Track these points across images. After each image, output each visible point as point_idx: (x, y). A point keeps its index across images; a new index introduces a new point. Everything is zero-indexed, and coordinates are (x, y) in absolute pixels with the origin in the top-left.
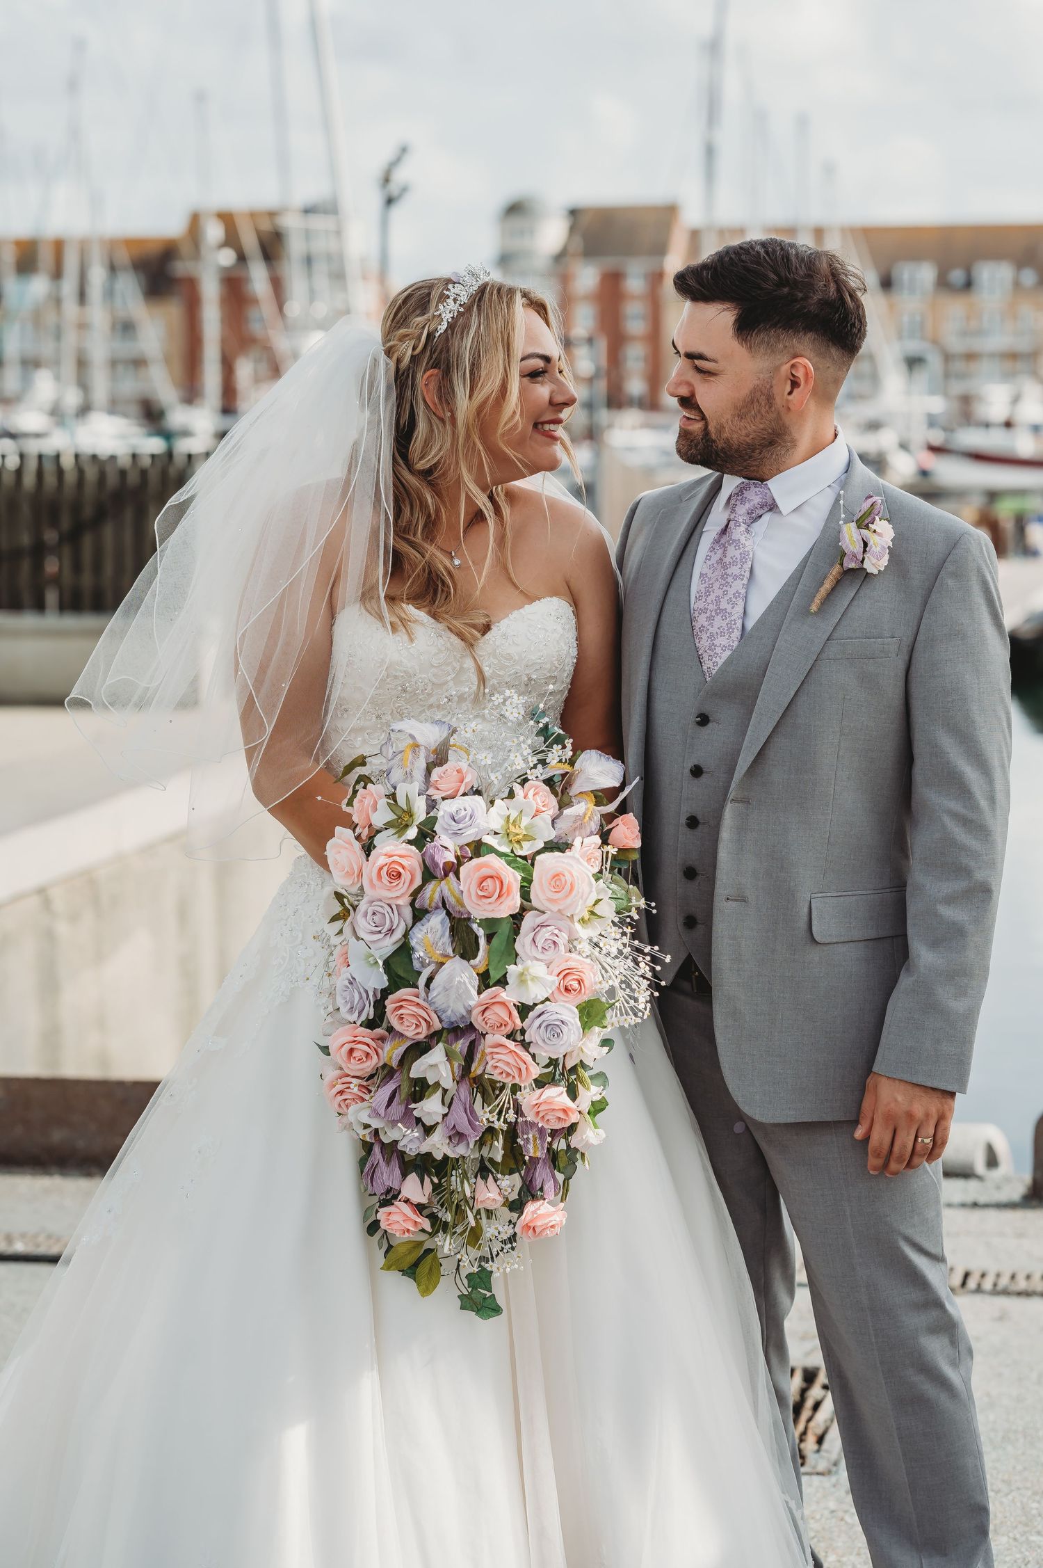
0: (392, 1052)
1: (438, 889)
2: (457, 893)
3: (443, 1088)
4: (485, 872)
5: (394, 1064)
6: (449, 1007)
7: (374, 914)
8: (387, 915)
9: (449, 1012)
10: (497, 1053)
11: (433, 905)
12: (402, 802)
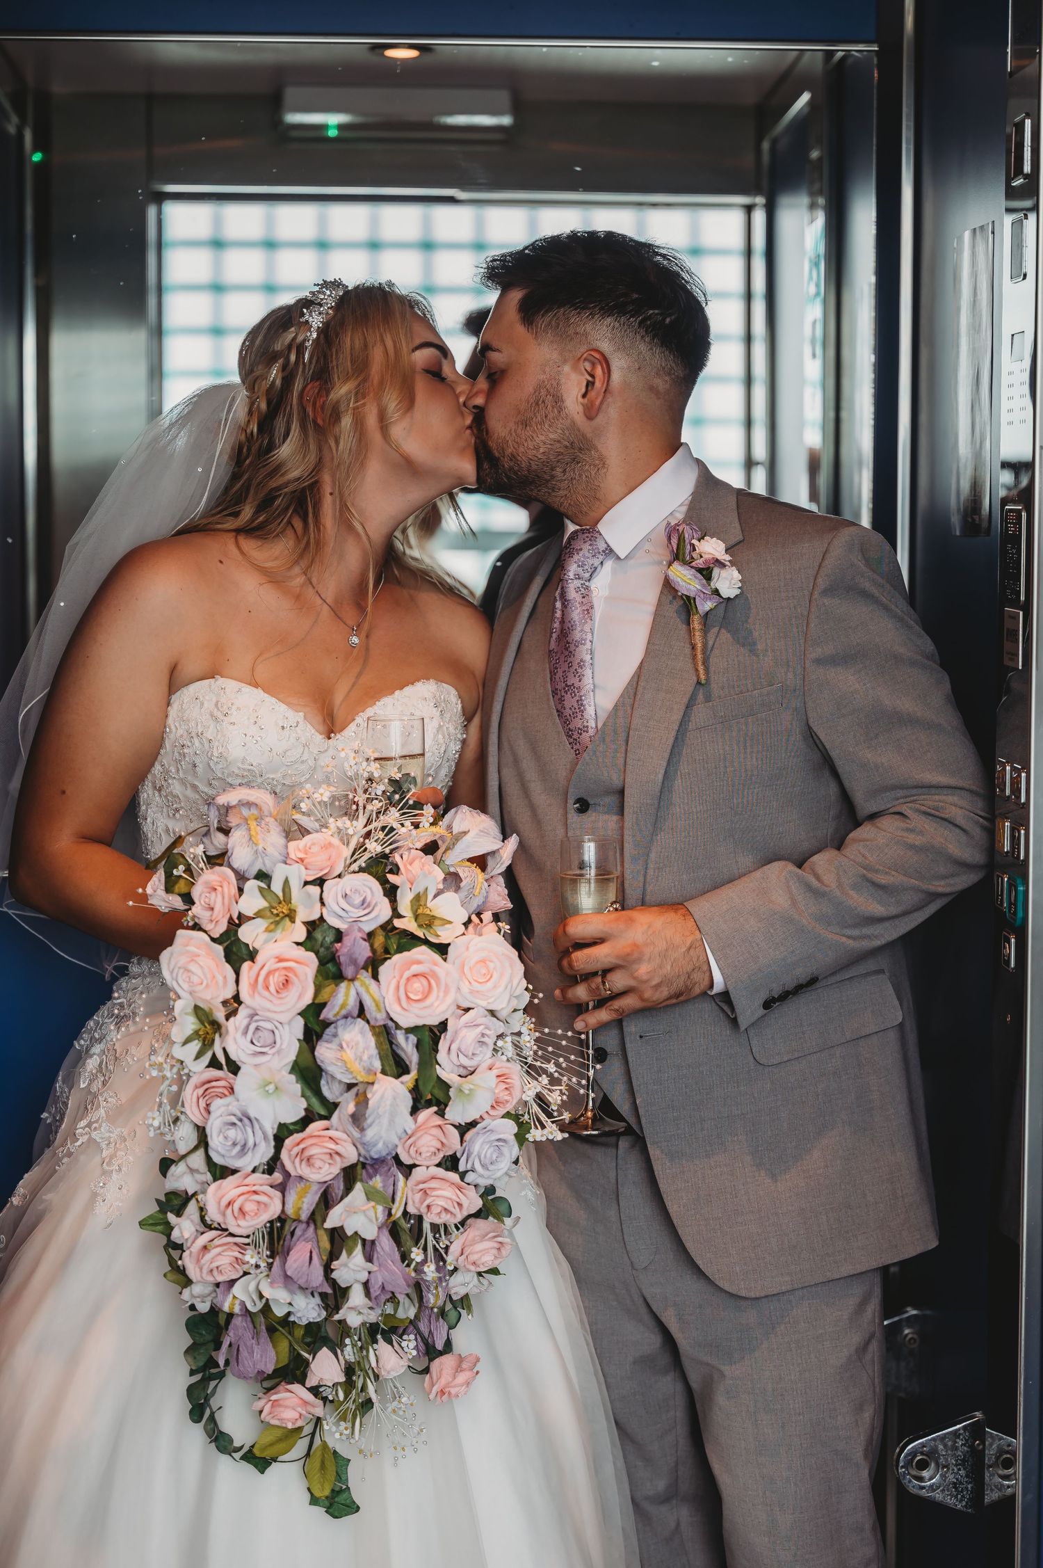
0: (302, 1202)
1: (353, 993)
2: (376, 995)
3: (364, 1241)
4: (415, 969)
5: (304, 1216)
6: (381, 1138)
7: (257, 1029)
8: (276, 1031)
9: (380, 1145)
10: (434, 1189)
11: (344, 1012)
12: (277, 887)
